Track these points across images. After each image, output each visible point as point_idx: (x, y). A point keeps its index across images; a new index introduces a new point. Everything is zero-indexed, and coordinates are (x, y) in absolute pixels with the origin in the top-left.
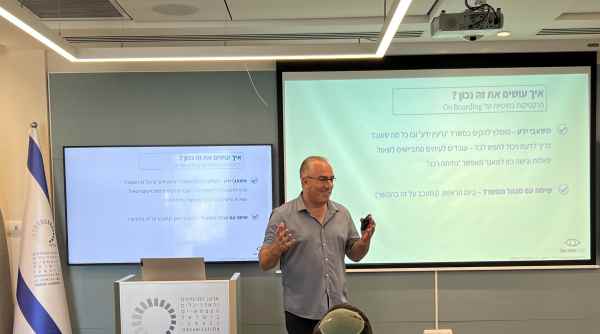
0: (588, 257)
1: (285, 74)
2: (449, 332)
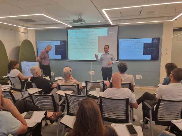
0: (117, 60)
2: (93, 71)
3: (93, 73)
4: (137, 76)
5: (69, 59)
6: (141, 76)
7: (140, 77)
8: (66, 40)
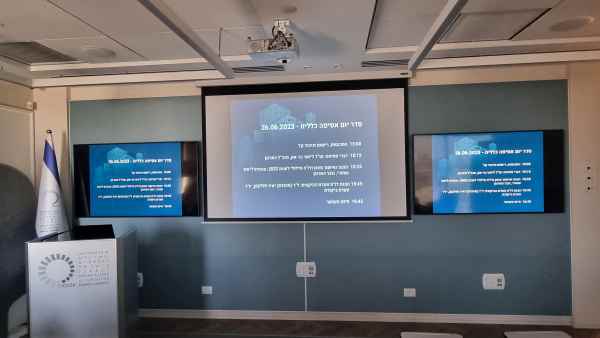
0: (405, 215)
1: (207, 97)
2: (313, 264)
3: (311, 269)
4: (485, 276)
5: (209, 216)
6: (501, 276)
7: (499, 280)
8: (199, 138)
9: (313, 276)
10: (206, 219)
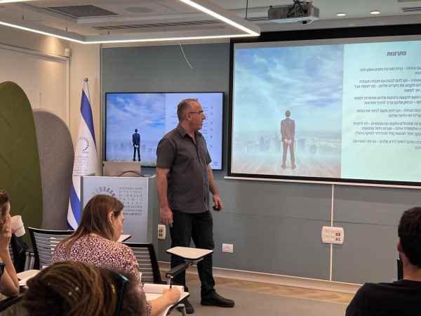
2: (341, 229)
3: (338, 234)
5: (233, 171)
9: (341, 242)
10: (230, 174)
